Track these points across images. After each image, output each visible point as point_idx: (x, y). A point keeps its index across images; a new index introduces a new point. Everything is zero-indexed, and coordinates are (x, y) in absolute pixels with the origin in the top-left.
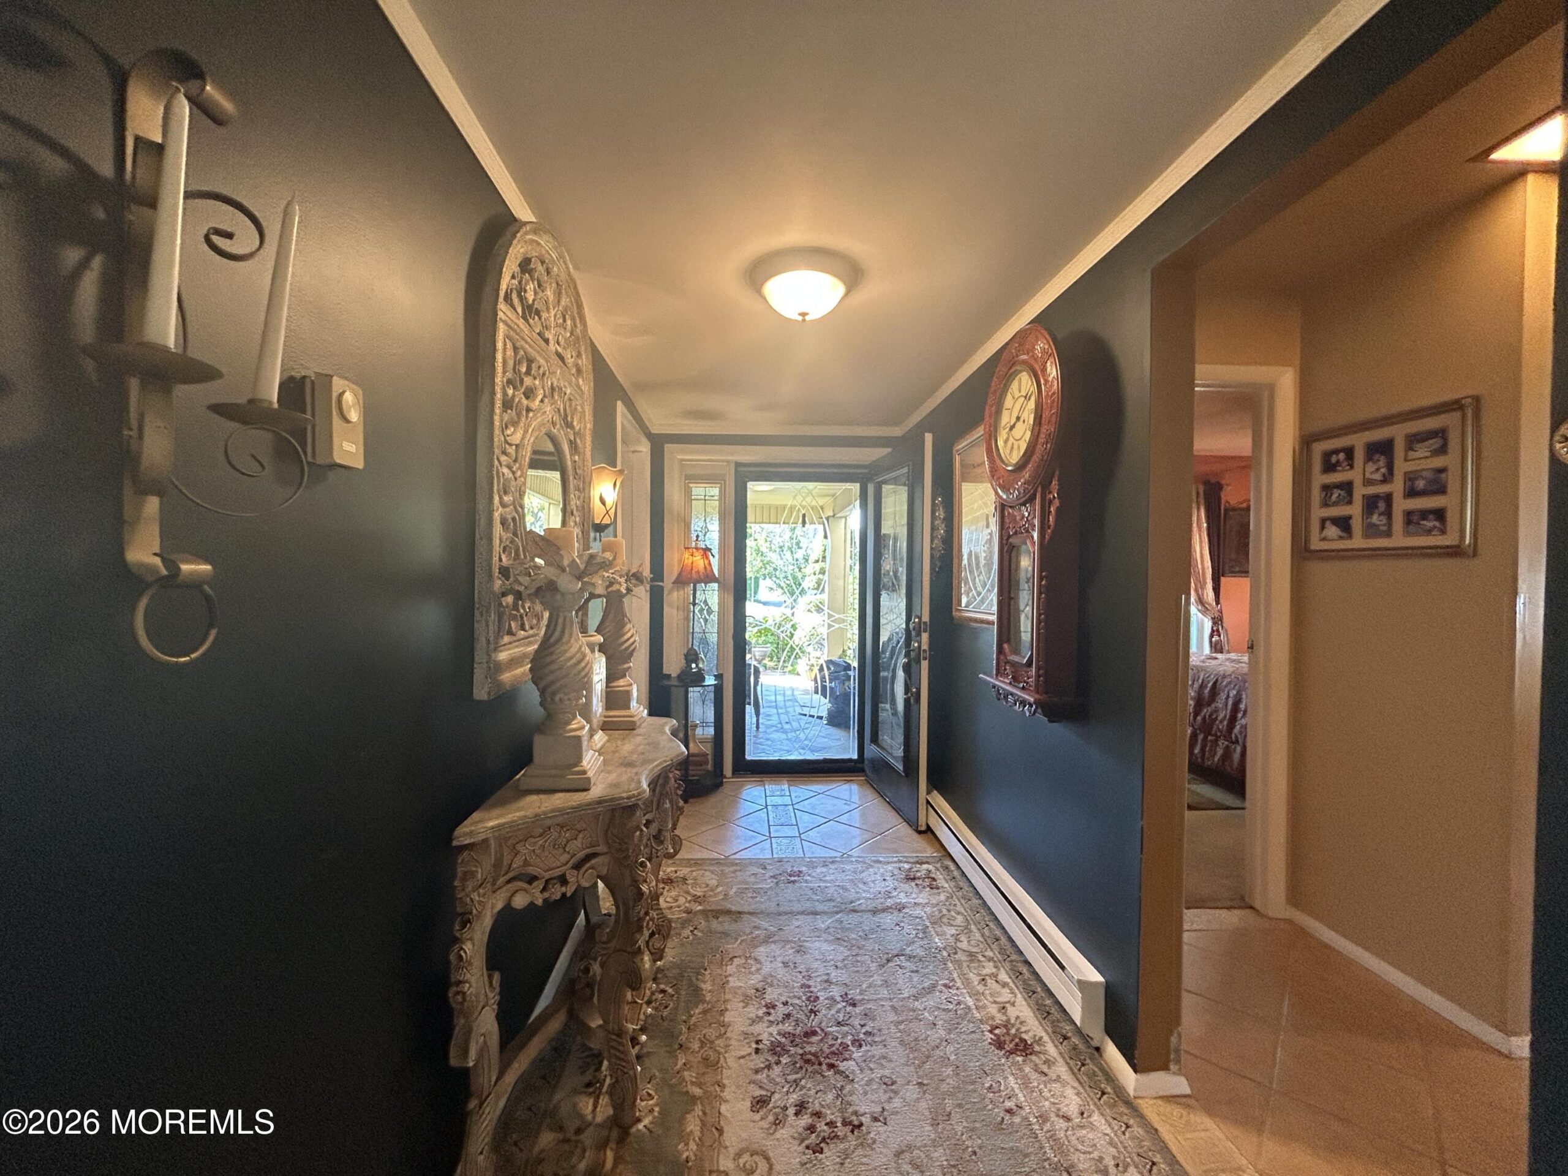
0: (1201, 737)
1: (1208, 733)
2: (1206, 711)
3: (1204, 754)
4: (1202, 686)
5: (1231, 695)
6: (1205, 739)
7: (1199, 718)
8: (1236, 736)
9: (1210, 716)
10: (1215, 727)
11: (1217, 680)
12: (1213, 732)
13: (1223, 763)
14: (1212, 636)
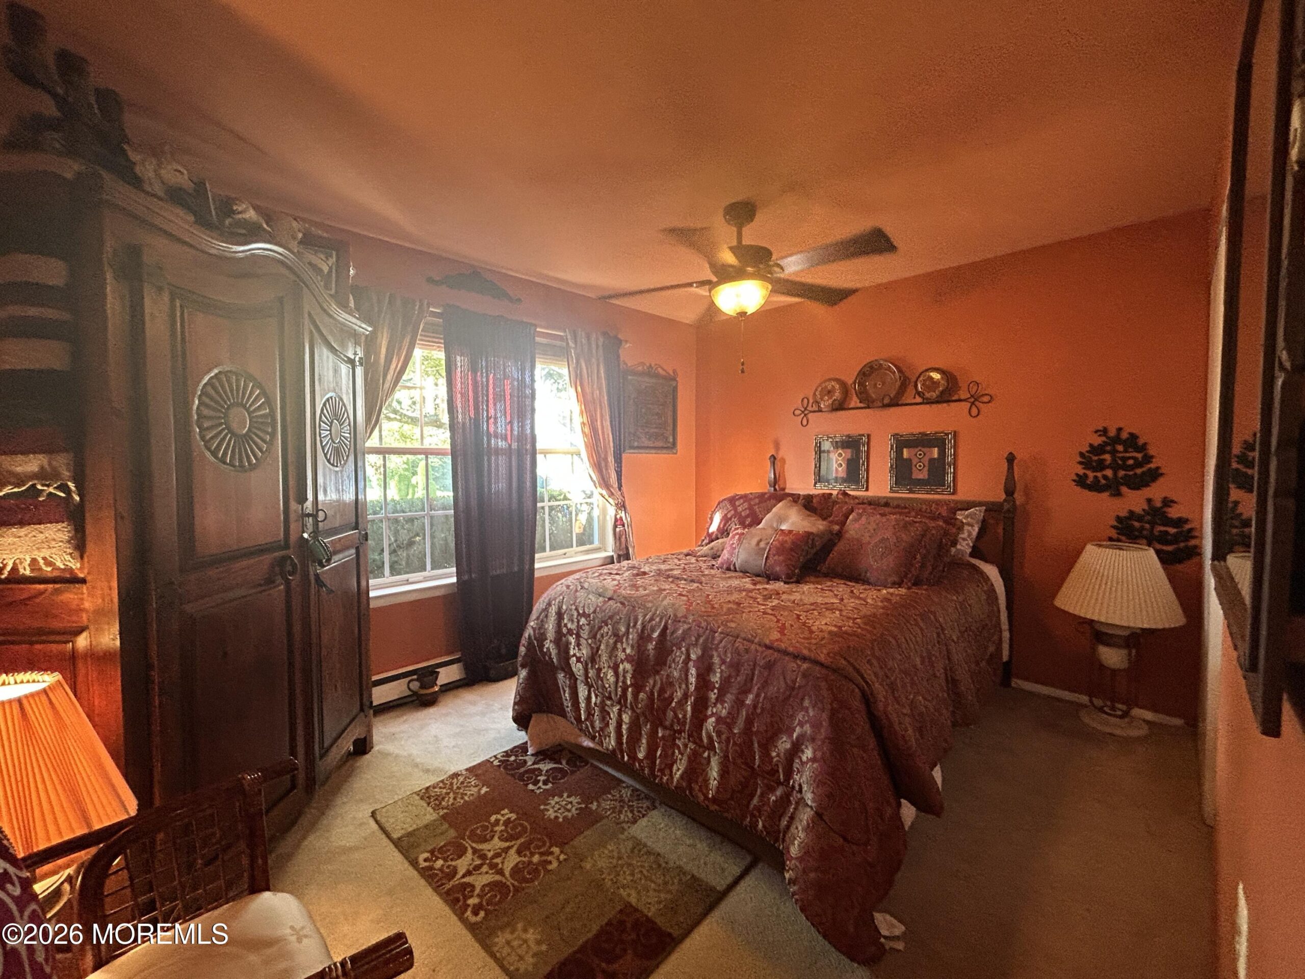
0: (646, 729)
1: (658, 722)
2: (653, 683)
3: (654, 763)
4: (644, 638)
5: (693, 657)
6: (653, 734)
7: (642, 695)
8: (710, 737)
9: (662, 691)
10: (670, 714)
11: (665, 628)
12: (667, 723)
13: (690, 783)
14: (615, 526)
